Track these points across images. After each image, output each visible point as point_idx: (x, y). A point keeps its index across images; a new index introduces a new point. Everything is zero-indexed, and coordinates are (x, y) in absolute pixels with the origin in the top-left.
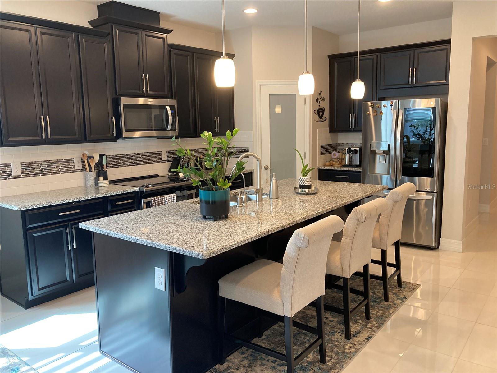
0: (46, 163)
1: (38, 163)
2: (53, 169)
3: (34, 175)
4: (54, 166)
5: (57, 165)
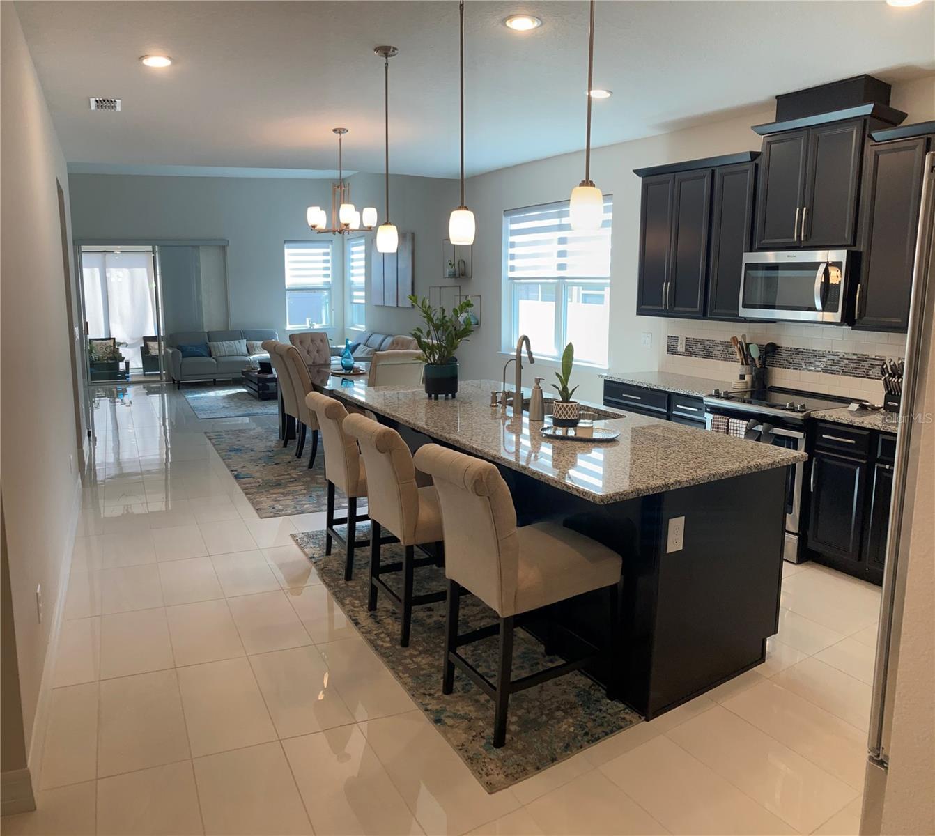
0: (708, 343)
1: (702, 341)
2: (715, 352)
3: (696, 355)
4: (717, 348)
5: (719, 348)
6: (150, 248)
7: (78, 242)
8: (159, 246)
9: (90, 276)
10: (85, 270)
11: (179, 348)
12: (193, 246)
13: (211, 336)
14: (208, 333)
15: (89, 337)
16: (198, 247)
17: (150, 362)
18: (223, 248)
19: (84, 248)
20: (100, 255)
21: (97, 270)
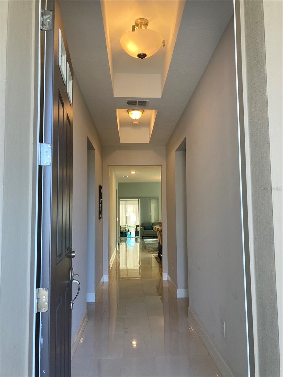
6: (138, 199)
7: (119, 198)
8: (141, 199)
9: (122, 207)
10: (120, 205)
11: (144, 227)
12: (149, 199)
13: (153, 224)
14: (152, 223)
15: (121, 225)
16: (151, 199)
17: (137, 233)
18: (158, 199)
19: (120, 200)
20: (125, 201)
21: (124, 206)
